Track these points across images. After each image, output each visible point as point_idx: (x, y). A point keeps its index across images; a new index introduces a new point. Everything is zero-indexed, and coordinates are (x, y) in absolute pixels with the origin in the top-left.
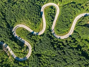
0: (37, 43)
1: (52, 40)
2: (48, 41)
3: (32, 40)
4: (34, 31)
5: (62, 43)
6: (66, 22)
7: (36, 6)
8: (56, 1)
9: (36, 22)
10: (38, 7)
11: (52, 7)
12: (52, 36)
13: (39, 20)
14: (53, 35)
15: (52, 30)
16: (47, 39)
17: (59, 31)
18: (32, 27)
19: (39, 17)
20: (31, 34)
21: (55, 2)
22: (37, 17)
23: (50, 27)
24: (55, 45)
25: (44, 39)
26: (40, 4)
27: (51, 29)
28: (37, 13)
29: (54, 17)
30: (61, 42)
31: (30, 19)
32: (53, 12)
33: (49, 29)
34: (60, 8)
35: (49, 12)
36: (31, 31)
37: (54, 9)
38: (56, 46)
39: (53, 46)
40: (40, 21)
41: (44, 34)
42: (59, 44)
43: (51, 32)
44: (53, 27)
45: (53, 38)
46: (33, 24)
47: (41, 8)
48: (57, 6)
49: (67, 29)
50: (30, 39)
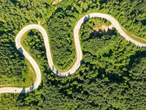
1: (59, 87)
3: (29, 105)
8: (32, 21)
10: (8, 45)
12: (57, 79)
16: (51, 89)
22: (15, 62)
26: (8, 38)
32: (38, 40)
34: (44, 27)
40: (26, 66)
47: (15, 42)
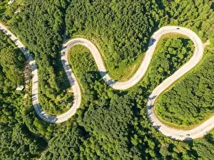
0: (96, 102)
2: (126, 117)
4: (107, 72)
5: (157, 143)
6: (200, 98)
7: (148, 19)
9: (125, 54)
11: (185, 41)
13: (135, 54)
14: (146, 111)
15: (151, 96)
17: (167, 109)
18: (108, 61)
19: (138, 48)
20: (97, 76)
21: (201, 32)
23: (149, 85)
24: (136, 136)
25: (120, 105)
27: (149, 91)
28: (140, 36)
29: (176, 70)
30: (154, 140)
31: (115, 40)
33: (145, 90)
35: (169, 49)
36: (101, 68)
37: (189, 49)
38: (138, 141)
39: (130, 136)
41: (125, 92)
42: (146, 143)
43: (145, 101)
44: (157, 91)
45: (141, 116)
46: (115, 55)
48: (199, 46)
49: (192, 120)
50: (89, 83)
